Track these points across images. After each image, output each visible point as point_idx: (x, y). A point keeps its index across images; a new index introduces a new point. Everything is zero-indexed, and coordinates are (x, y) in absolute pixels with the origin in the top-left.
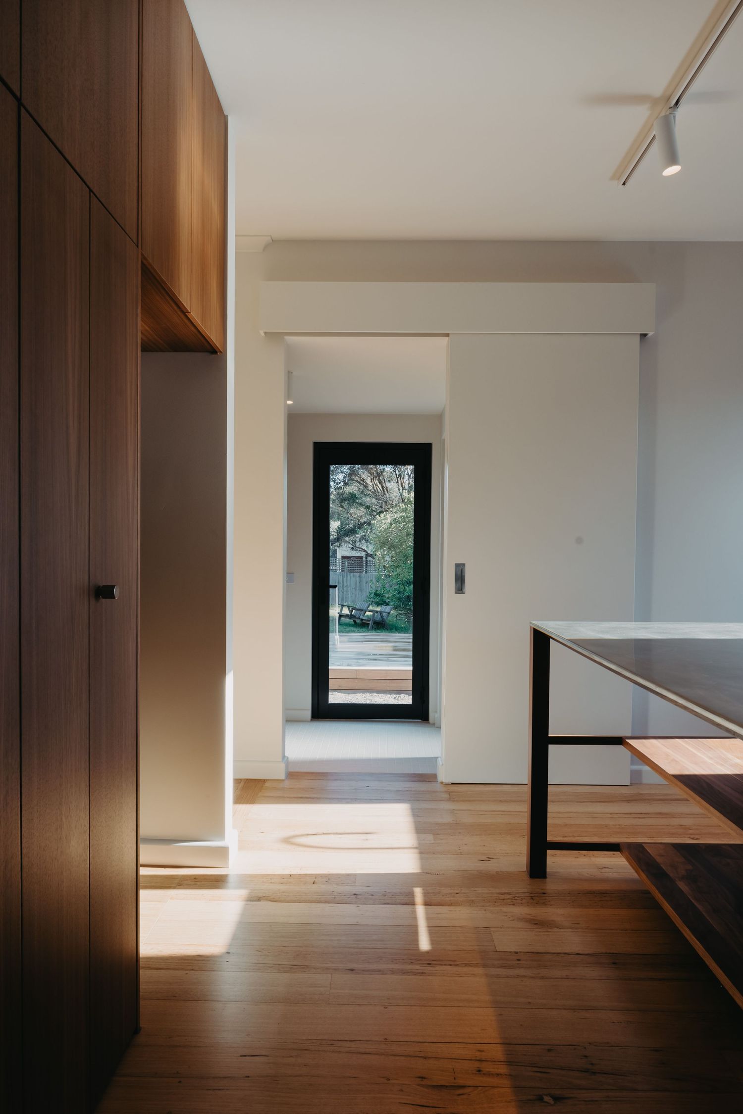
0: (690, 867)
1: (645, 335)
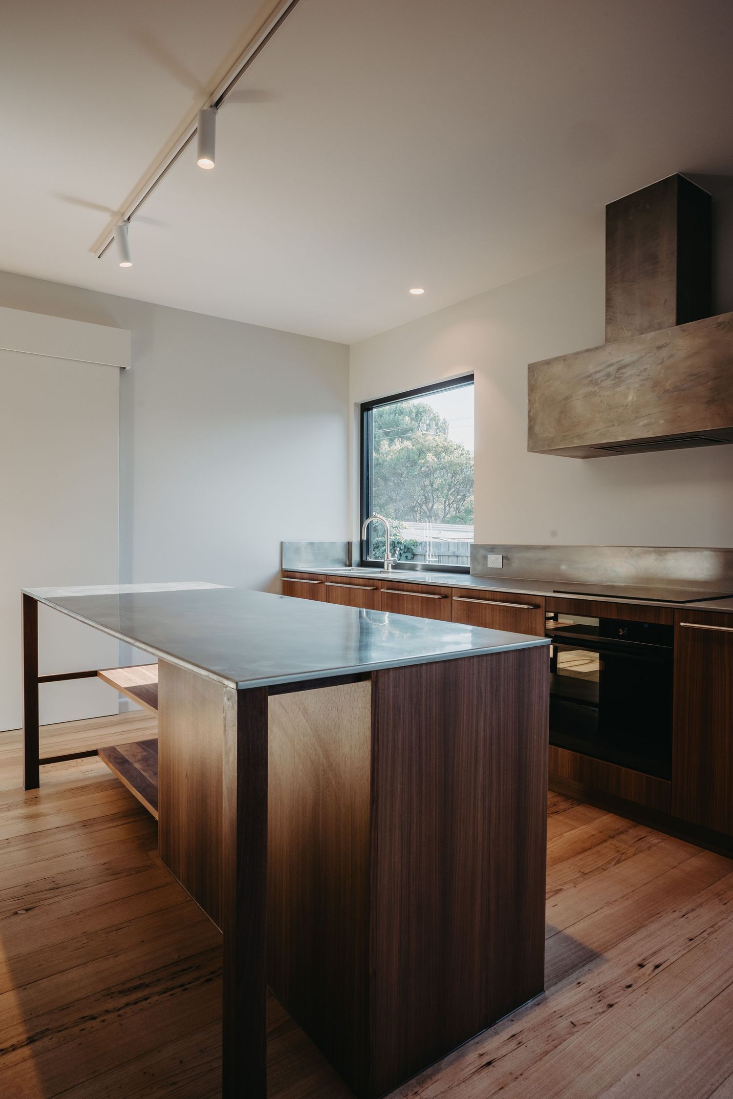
0: (145, 753)
1: (124, 368)
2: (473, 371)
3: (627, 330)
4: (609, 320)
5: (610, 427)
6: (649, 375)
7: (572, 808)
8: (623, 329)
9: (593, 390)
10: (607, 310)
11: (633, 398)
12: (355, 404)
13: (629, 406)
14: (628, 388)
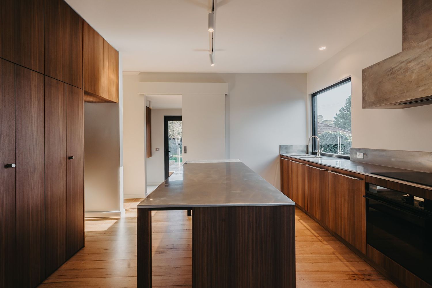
1: (227, 94)
2: (351, 75)
3: (415, 42)
4: (404, 40)
5: (402, 93)
6: (424, 64)
7: (379, 280)
8: (412, 42)
9: (393, 76)
10: (403, 35)
11: (415, 77)
12: (309, 95)
13: (413, 82)
14: (412, 72)
